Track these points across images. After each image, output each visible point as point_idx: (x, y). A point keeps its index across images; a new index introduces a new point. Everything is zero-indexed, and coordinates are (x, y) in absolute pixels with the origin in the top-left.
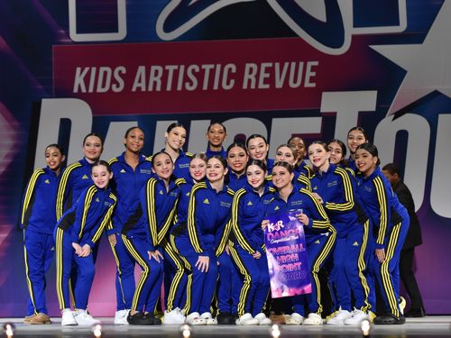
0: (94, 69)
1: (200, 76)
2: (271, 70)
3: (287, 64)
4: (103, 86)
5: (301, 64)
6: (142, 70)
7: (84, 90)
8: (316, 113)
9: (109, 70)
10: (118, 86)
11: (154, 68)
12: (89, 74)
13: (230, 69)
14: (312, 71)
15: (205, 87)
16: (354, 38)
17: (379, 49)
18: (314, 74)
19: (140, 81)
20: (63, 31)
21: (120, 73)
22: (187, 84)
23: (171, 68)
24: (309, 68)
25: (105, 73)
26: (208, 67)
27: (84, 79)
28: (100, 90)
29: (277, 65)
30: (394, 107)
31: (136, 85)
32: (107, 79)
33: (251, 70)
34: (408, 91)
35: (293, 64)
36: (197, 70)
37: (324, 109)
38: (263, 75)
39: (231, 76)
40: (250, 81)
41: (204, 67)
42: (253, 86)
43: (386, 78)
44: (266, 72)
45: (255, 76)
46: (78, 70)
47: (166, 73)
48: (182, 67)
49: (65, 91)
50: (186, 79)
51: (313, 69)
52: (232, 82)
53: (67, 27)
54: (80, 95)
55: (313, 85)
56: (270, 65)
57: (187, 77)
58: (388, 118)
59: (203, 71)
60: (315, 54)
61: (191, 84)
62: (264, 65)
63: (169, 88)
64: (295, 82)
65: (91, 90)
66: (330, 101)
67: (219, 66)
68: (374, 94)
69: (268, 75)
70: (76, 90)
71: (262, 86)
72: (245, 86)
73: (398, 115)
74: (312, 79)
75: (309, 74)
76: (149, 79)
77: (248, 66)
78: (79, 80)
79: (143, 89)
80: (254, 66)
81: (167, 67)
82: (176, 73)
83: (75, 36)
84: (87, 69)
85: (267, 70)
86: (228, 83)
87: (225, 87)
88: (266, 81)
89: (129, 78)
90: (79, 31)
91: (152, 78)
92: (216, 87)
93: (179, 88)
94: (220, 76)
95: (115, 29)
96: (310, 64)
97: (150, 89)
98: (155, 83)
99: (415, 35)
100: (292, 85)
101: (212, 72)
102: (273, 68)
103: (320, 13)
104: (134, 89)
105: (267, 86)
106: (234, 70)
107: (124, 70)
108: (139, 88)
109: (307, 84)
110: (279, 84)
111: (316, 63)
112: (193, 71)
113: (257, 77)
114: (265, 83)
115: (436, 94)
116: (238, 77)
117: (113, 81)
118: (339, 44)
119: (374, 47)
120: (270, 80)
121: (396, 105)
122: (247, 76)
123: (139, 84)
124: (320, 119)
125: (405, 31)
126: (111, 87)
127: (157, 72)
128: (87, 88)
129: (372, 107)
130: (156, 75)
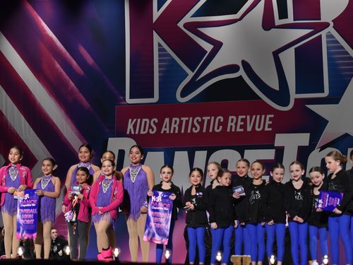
0: (139, 120)
1: (201, 124)
2: (244, 120)
3: (254, 116)
4: (144, 130)
5: (263, 116)
6: (167, 120)
7: (133, 133)
8: (271, 147)
9: (148, 120)
10: (153, 130)
11: (174, 119)
12: (136, 122)
13: (220, 120)
14: (270, 121)
15: (204, 131)
16: (296, 100)
17: (312, 107)
18: (271, 123)
19: (166, 127)
20: (122, 98)
21: (154, 122)
22: (194, 129)
23: (184, 119)
24: (268, 119)
25: (146, 122)
26: (206, 119)
27: (133, 126)
28: (142, 132)
29: (248, 117)
30: (320, 143)
31: (163, 129)
32: (146, 126)
33: (232, 120)
34: (329, 133)
35: (258, 116)
36: (200, 120)
37: (275, 145)
38: (240, 123)
39: (220, 123)
40: (231, 127)
41: (204, 118)
42: (233, 130)
43: (316, 126)
45: (234, 124)
46: (130, 120)
47: (181, 122)
48: (191, 118)
49: (122, 133)
50: (193, 126)
51: (270, 119)
52: (221, 127)
53: (124, 95)
54: (130, 136)
55: (270, 129)
56: (244, 117)
57: (193, 125)
58: (317, 150)
59: (203, 121)
60: (272, 110)
61: (196, 129)
62: (240, 117)
63: (183, 131)
64: (259, 127)
65: (137, 133)
66: (280, 140)
67: (213, 118)
68: (309, 134)
69: (242, 123)
70: (128, 133)
71: (238, 130)
72: (228, 130)
73: (322, 148)
74: (269, 126)
75: (268, 122)
76: (171, 126)
77: (230, 118)
78: (130, 127)
79: (168, 132)
80: (234, 118)
81: (182, 119)
82: (187, 122)
83: (129, 101)
84: (135, 120)
85: (242, 120)
86: (218, 128)
87: (216, 130)
88: (241, 127)
89: (159, 125)
90: (131, 97)
91: (173, 125)
92: (211, 131)
93: (189, 131)
94: (214, 124)
95: (152, 96)
96: (268, 116)
97: (172, 132)
98: (175, 128)
99: (334, 99)
100: (257, 129)
101: (209, 121)
102: (246, 119)
103: (274, 84)
104: (162, 132)
105: (242, 130)
106: (222, 120)
107: (156, 120)
108: (165, 132)
109: (267, 129)
110: (249, 129)
111: (272, 116)
112: (197, 121)
113: (236, 124)
115: (347, 135)
116: (224, 124)
117: (150, 127)
118: (287, 104)
119: (308, 106)
120: (244, 127)
121: (321, 143)
122: (230, 124)
123: (165, 129)
124: (274, 150)
125: (328, 96)
126: (148, 131)
127: (176, 121)
128: (135, 132)
129: (307, 144)
130: (175, 123)
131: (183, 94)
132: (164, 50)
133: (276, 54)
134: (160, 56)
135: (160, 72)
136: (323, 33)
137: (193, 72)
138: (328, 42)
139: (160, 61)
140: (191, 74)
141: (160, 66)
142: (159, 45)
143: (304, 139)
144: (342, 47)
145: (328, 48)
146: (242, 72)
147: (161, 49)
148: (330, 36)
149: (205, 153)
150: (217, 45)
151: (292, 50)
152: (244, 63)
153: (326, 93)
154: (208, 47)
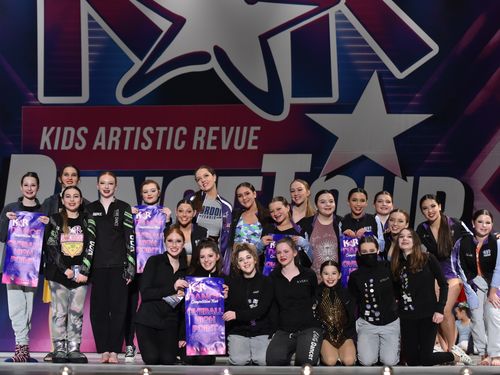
0: (59, 129)
1: (154, 137)
2: (217, 134)
3: (232, 128)
4: (67, 144)
5: (245, 129)
6: (102, 130)
7: (49, 147)
8: (257, 172)
9: (72, 130)
10: (80, 144)
11: (113, 129)
12: (55, 131)
13: (181, 132)
14: (254, 135)
15: (159, 147)
16: (293, 106)
17: (314, 117)
18: (256, 138)
19: (100, 141)
20: (31, 94)
21: (82, 132)
22: (143, 144)
23: (129, 130)
24: (252, 132)
25: (69, 132)
26: (161, 130)
27: (50, 137)
28: (64, 147)
29: (224, 129)
30: (326, 169)
31: (97, 144)
32: (71, 138)
33: (200, 132)
34: (338, 156)
35: (238, 129)
36: (152, 131)
37: (263, 171)
38: (211, 138)
39: (182, 137)
40: (199, 142)
41: (158, 129)
42: (202, 147)
43: (319, 144)
44: (213, 135)
46: (45, 129)
47: (124, 134)
48: (139, 129)
49: (32, 148)
50: (142, 139)
51: (256, 133)
52: (183, 143)
53: (35, 90)
54: (45, 152)
55: (256, 147)
56: (217, 128)
58: (321, 179)
59: (157, 133)
60: (258, 120)
61: (146, 144)
62: (212, 129)
63: (126, 147)
64: (239, 144)
65: (56, 147)
66: (270, 163)
67: (171, 129)
68: (310, 155)
69: (215, 138)
70: (42, 147)
71: (209, 147)
72: (194, 148)
73: (330, 176)
74: (254, 143)
75: (252, 137)
77: (198, 129)
78: (45, 138)
79: (103, 148)
80: (203, 129)
81: (125, 129)
82: (133, 134)
83: (43, 99)
84: (52, 129)
85: (215, 133)
86: (179, 144)
87: (176, 147)
88: (214, 142)
89: (90, 138)
90: (46, 94)
91: (111, 138)
92: (168, 147)
93: (136, 148)
94: (172, 138)
95: (79, 93)
96: (253, 129)
97: (110, 148)
98: (114, 142)
99: (346, 106)
100: (236, 147)
101: (166, 134)
102: (220, 131)
103: (262, 83)
104: (95, 148)
105: (215, 148)
106: (185, 133)
107: (86, 130)
108: (99, 147)
109: (251, 147)
110: (225, 146)
111: (258, 128)
112: (148, 132)
113: (206, 139)
114: (212, 145)
115: (363, 158)
116: (189, 138)
117: (76, 140)
118: (279, 112)
119: (309, 115)
120: (217, 143)
122: (196, 138)
123: (100, 143)
124: (261, 178)
125: (338, 102)
126: (74, 145)
127: (115, 133)
128: (52, 145)
129: (307, 169)
130: (115, 135)
131: (127, 92)
132: (97, 25)
133: (264, 39)
134: (90, 33)
135: (91, 58)
136: (332, 12)
137: (141, 60)
138: (337, 25)
139: (90, 41)
140: (138, 64)
141: (91, 50)
142: (90, 17)
143: (304, 162)
144: (357, 33)
145: (338, 34)
146: (213, 63)
147: (92, 24)
148: (340, 16)
149: (160, 180)
150: (178, 22)
151: (286, 35)
152: (217, 50)
153: (334, 98)
154: (164, 25)
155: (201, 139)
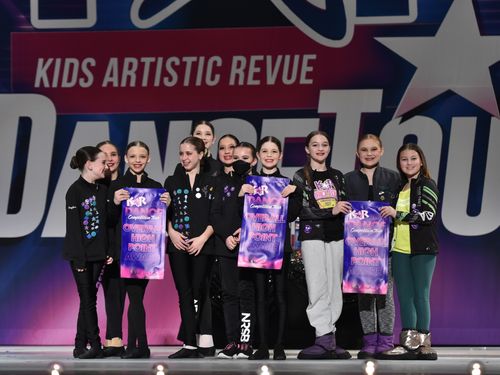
0: (58, 61)
1: (180, 70)
2: (261, 64)
3: (280, 58)
4: (69, 80)
5: (297, 57)
6: (113, 62)
7: (47, 85)
8: (312, 113)
9: (75, 62)
10: (86, 81)
11: (127, 60)
12: (52, 66)
13: (215, 63)
14: (308, 65)
15: (186, 83)
16: (358, 28)
17: (383, 40)
18: (311, 69)
19: (111, 75)
20: (23, 17)
21: (89, 65)
22: (166, 79)
23: (147, 61)
24: (305, 62)
25: (72, 65)
26: (189, 60)
27: (47, 72)
28: (65, 84)
29: (269, 58)
30: (403, 108)
31: (107, 80)
32: (75, 72)
33: (239, 63)
34: (418, 90)
35: (288, 58)
36: (177, 62)
37: (321, 110)
38: (253, 70)
39: (215, 70)
40: (237, 76)
41: (185, 59)
42: (241, 82)
43: (393, 75)
44: (256, 66)
45: (243, 70)
46: (41, 61)
47: (141, 66)
48: (160, 60)
50: (165, 73)
51: (310, 63)
52: (218, 77)
53: (27, 12)
54: (42, 91)
55: (310, 82)
56: (261, 58)
57: (165, 71)
58: (395, 121)
59: (184, 64)
60: (313, 46)
61: (171, 79)
62: (254, 59)
63: (145, 83)
64: (289, 77)
65: (55, 85)
66: (329, 100)
67: (202, 59)
68: (379, 93)
69: (258, 70)
70: (37, 85)
71: (251, 82)
72: (232, 82)
73: (406, 117)
74: (309, 75)
75: (306, 69)
76: (121, 73)
77: (236, 59)
78: (41, 73)
79: (116, 84)
80: (243, 59)
81: (143, 60)
82: (153, 66)
83: (37, 22)
84: (50, 61)
85: (258, 64)
86: (213, 79)
87: (209, 83)
88: (256, 76)
89: (99, 71)
90: (42, 16)
91: (126, 72)
92: (198, 83)
93: (157, 83)
94: (204, 70)
96: (306, 58)
97: (124, 84)
98: (129, 78)
99: (427, 26)
100: (286, 81)
101: (195, 65)
102: (265, 61)
104: (105, 84)
105: (257, 82)
106: (219, 64)
107: (93, 62)
108: (110, 84)
109: (304, 81)
110: (271, 80)
111: (314, 57)
112: (173, 64)
113: (246, 71)
114: (254, 78)
115: (449, 94)
116: (224, 71)
117: (81, 74)
118: (340, 35)
119: (380, 40)
120: (261, 76)
121: (403, 106)
122: (234, 71)
123: (110, 79)
124: (317, 120)
125: (416, 21)
126: (78, 83)
127: (131, 65)
128: (51, 82)
129: (377, 108)
130: (130, 68)
131: (145, 13)
143: (371, 100)
149: (190, 123)
153: (412, 16)
155: (241, 72)
